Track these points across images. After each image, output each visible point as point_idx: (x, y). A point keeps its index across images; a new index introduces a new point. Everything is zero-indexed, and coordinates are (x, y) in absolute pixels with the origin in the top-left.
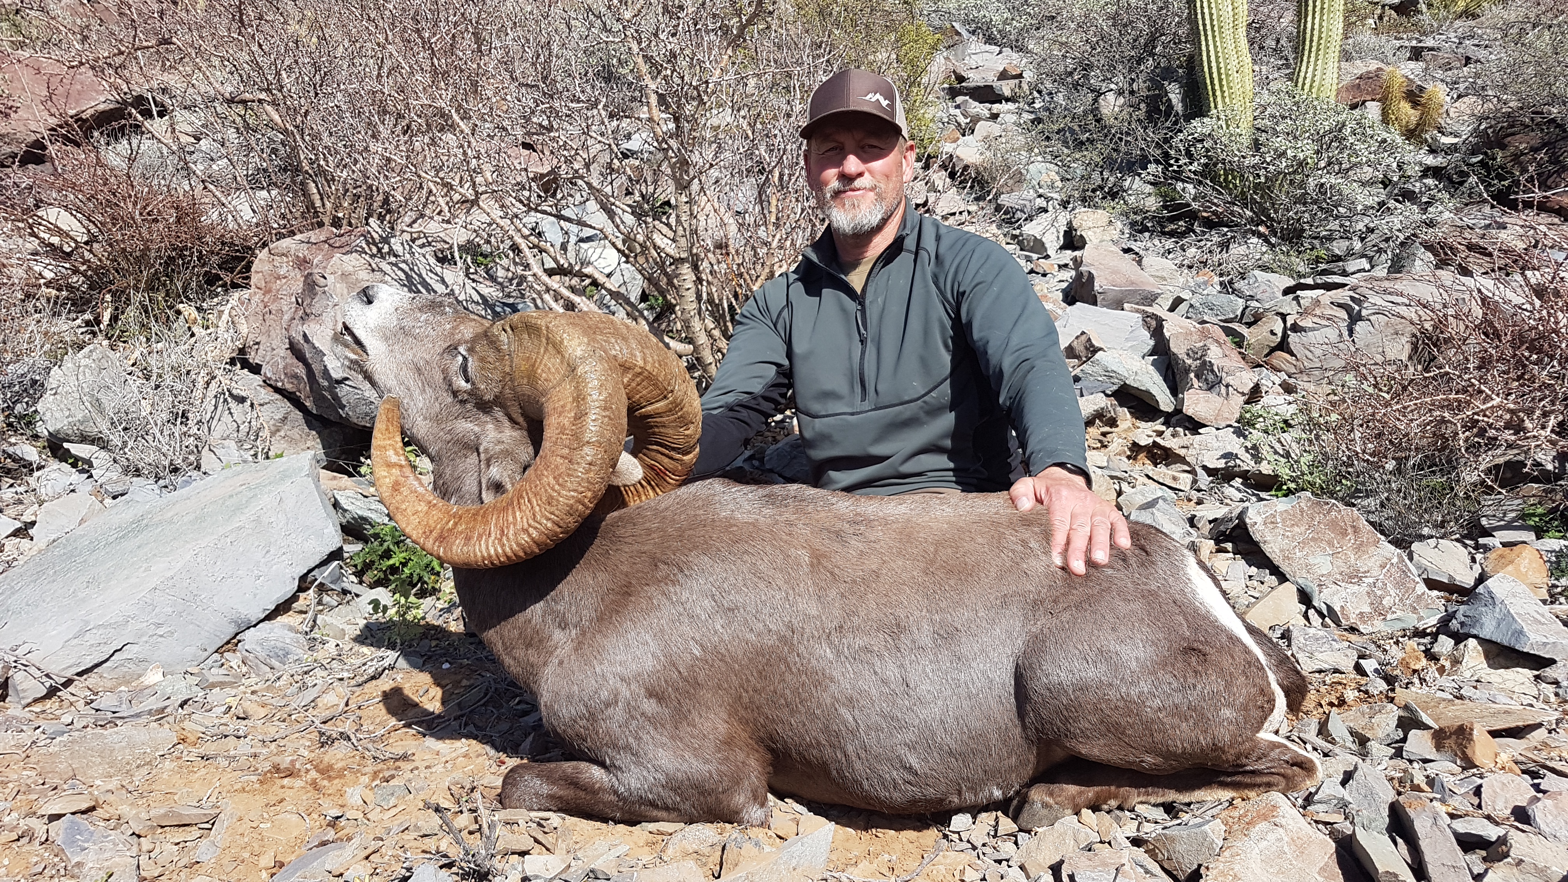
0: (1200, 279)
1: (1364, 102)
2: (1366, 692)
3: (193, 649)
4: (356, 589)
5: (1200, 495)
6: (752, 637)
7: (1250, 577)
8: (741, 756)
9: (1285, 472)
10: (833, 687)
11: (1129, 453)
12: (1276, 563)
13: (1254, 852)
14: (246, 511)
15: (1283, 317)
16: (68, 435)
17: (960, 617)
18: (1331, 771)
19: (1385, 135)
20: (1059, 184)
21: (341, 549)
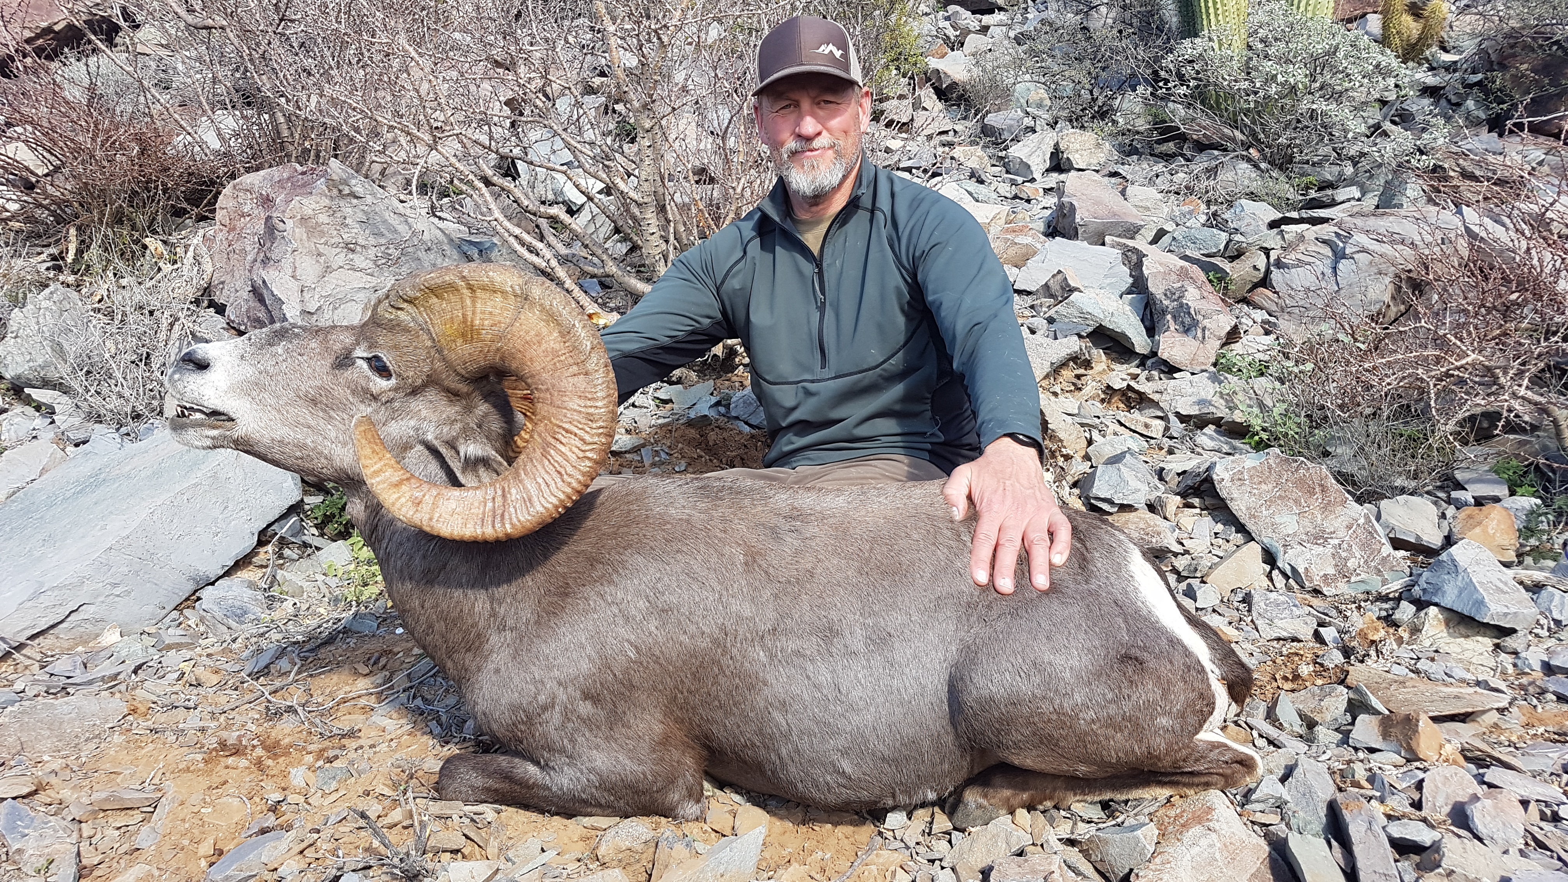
0: (1186, 209)
1: (1364, 15)
2: (1322, 665)
3: (151, 608)
4: (317, 542)
5: (1171, 443)
6: (684, 639)
7: (1216, 534)
8: (676, 754)
9: (1257, 423)
10: (766, 691)
11: (1103, 396)
12: (1242, 521)
13: (1185, 859)
14: (202, 467)
15: (1267, 251)
16: (28, 379)
17: (894, 620)
18: (1272, 765)
19: (1380, 57)
20: (1048, 103)
21: (302, 500)
